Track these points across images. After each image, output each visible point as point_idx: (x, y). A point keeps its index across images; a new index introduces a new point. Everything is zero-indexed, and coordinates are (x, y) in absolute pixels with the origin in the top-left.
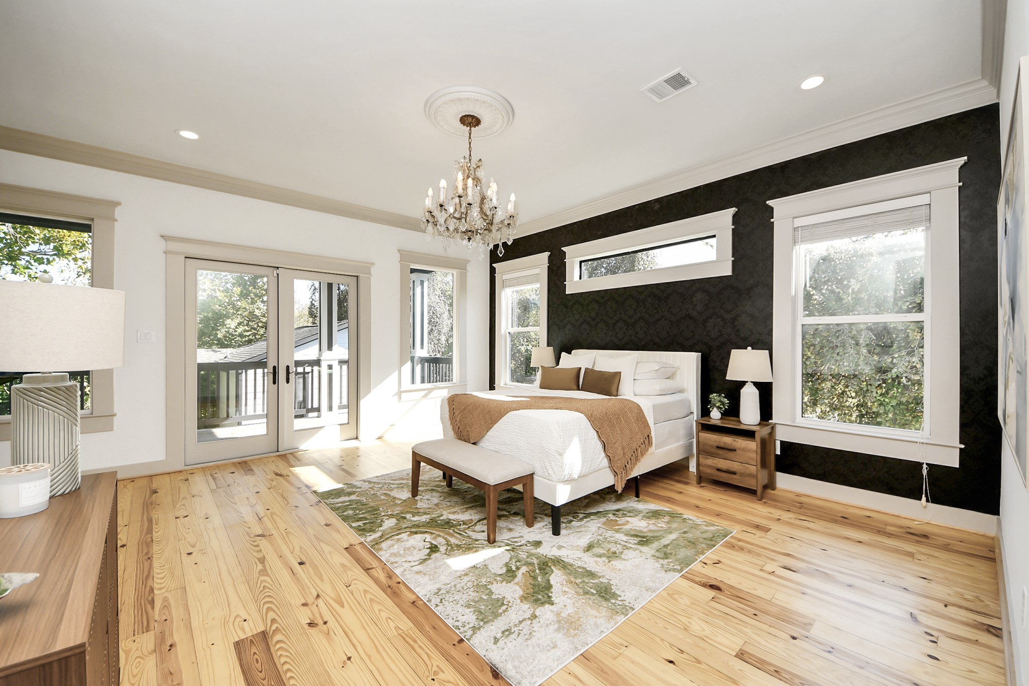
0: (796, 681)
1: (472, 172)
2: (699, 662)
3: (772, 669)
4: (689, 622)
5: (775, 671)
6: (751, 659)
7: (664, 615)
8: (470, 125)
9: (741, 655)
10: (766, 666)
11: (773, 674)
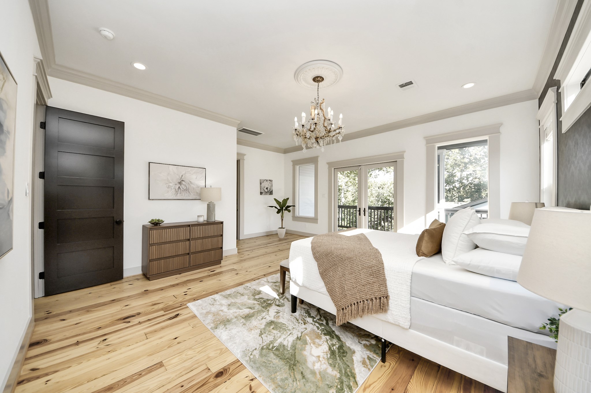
0: (129, 380)
1: (318, 105)
2: (169, 347)
3: (143, 373)
4: (195, 351)
5: (141, 374)
6: (155, 367)
7: (206, 343)
8: (318, 81)
9: (160, 365)
10: (146, 372)
11: (141, 372)
